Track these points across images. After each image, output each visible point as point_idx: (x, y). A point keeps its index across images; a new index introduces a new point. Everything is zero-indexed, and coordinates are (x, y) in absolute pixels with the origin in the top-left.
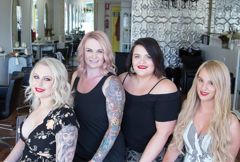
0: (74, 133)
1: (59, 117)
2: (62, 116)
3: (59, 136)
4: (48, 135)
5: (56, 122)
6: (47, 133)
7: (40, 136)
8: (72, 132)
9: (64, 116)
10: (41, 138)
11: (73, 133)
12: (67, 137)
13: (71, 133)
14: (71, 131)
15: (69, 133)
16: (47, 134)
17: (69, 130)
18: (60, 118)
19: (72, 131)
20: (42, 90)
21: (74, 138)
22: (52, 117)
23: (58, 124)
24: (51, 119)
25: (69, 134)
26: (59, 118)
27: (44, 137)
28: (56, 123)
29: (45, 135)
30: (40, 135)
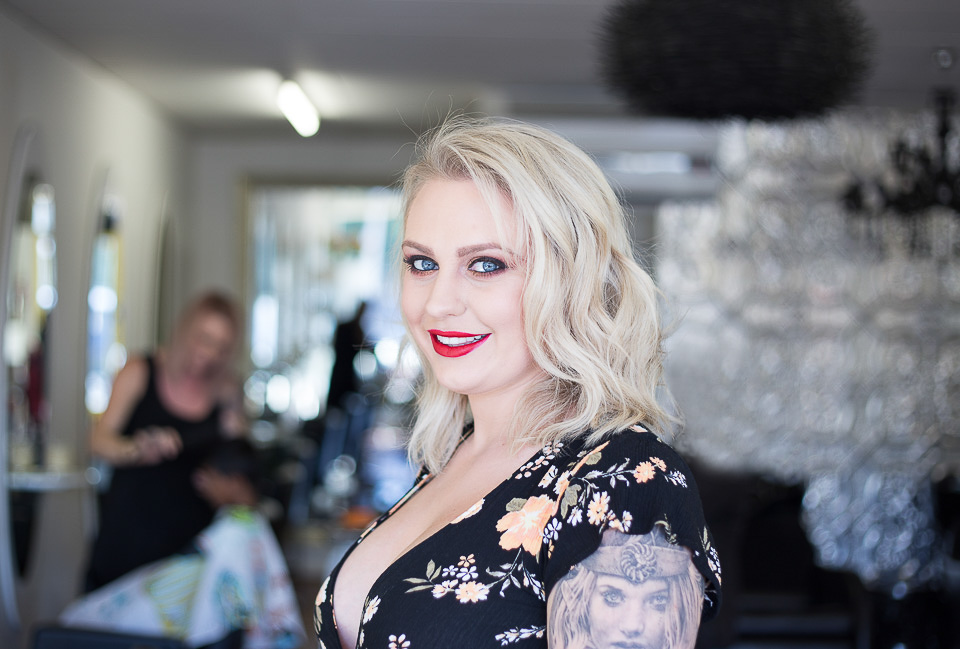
0: (674, 593)
1: (595, 474)
2: (617, 474)
3: (566, 596)
4: (505, 585)
5: (570, 508)
6: (499, 574)
7: (445, 583)
8: (662, 585)
9: (625, 475)
10: (451, 596)
11: (668, 590)
12: (618, 609)
13: (652, 586)
14: (652, 574)
15: (637, 582)
16: (497, 579)
17: (641, 562)
18: (602, 484)
19: (664, 578)
20: (471, 339)
21: (668, 628)
22: (545, 482)
23: (576, 518)
24: (539, 492)
25: (635, 593)
26: (591, 481)
27: (473, 592)
28: (569, 514)
29: (483, 579)
30: (450, 578)
